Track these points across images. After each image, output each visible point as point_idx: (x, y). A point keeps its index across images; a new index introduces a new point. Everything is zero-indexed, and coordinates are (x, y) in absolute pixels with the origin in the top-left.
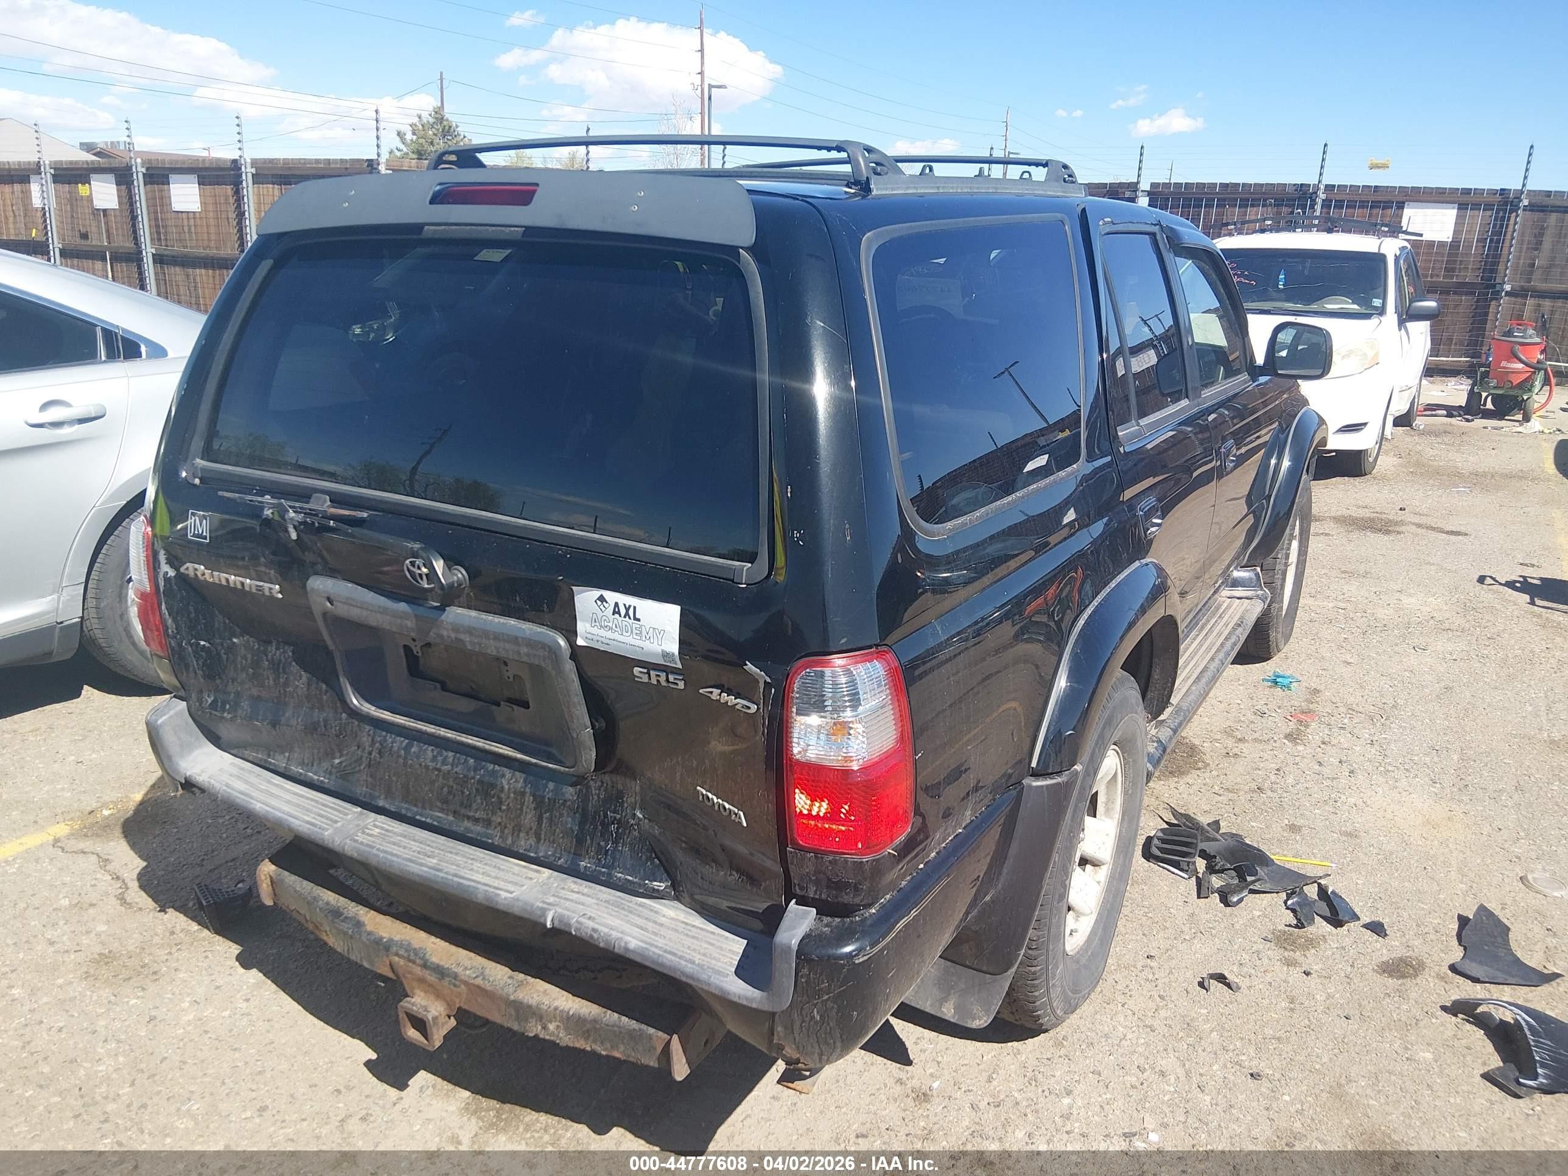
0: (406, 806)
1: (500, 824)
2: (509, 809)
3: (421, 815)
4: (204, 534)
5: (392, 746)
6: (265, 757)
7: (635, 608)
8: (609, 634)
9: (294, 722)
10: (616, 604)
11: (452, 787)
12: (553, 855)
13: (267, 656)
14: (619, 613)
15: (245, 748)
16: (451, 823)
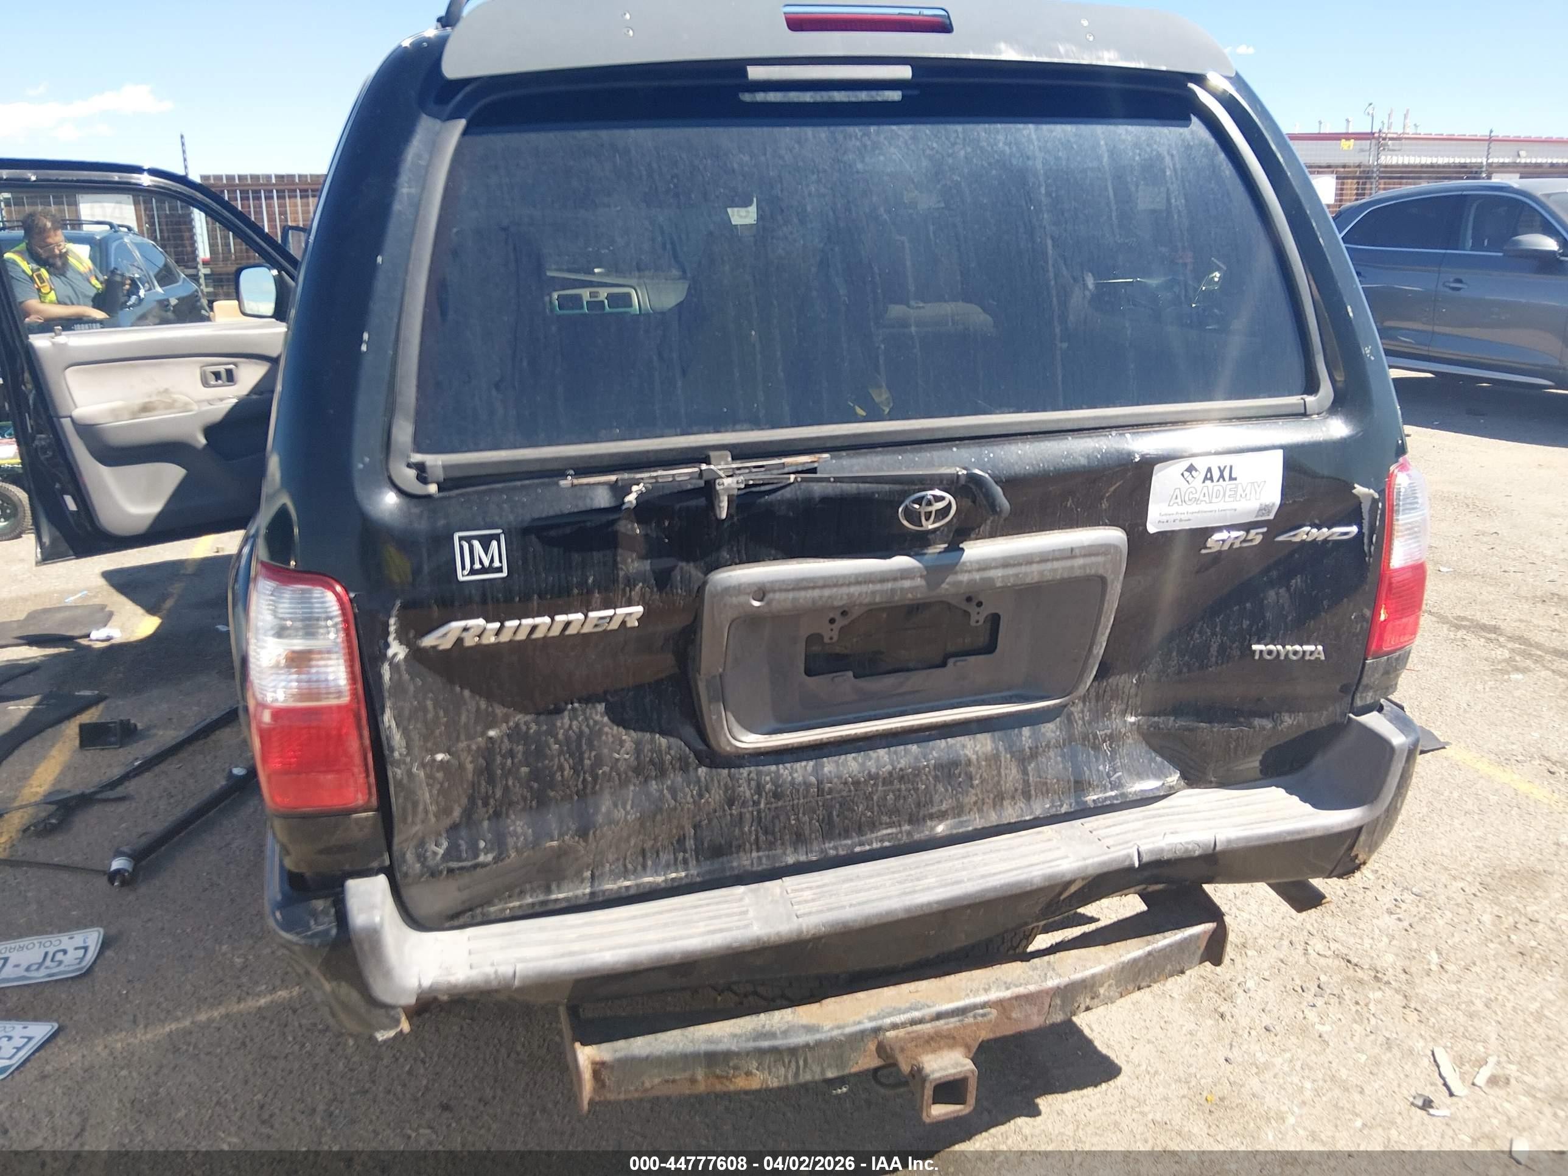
0: (831, 845)
1: (975, 803)
2: (983, 781)
3: (861, 844)
4: (497, 564)
5: (793, 779)
6: (542, 897)
7: (1231, 467)
8: (1194, 508)
9: (618, 814)
10: (1209, 470)
11: (899, 790)
12: (1052, 806)
13: (555, 736)
14: (1211, 479)
15: (489, 902)
16: (909, 833)
